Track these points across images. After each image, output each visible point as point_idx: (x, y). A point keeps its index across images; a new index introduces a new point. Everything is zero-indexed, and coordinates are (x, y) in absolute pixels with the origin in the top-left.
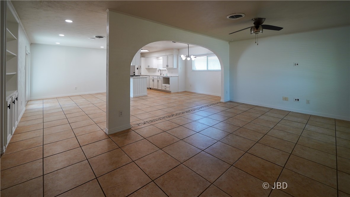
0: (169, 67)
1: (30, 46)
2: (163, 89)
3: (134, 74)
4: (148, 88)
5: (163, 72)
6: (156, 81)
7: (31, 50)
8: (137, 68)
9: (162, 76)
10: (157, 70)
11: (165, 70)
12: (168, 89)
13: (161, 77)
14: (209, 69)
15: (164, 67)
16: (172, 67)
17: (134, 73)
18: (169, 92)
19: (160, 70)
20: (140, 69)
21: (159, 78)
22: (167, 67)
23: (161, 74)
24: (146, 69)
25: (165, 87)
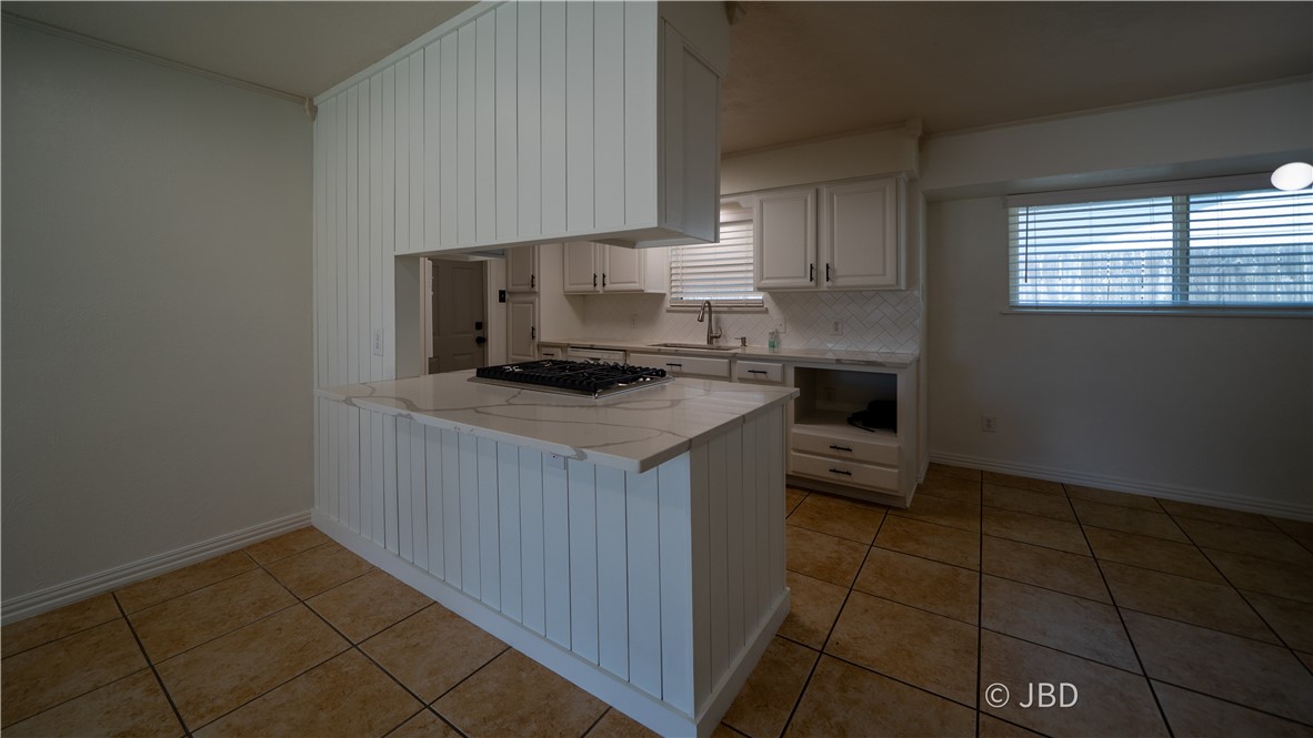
2: (816, 466)
8: (501, 292)
9: (783, 361)
10: (667, 305)
11: (758, 308)
12: (871, 478)
13: (773, 369)
14: (1197, 298)
18: (879, 502)
19: (710, 306)
20: (531, 298)
21: (751, 375)
22: (813, 283)
23: (710, 339)
24: (566, 296)
25: (834, 452)
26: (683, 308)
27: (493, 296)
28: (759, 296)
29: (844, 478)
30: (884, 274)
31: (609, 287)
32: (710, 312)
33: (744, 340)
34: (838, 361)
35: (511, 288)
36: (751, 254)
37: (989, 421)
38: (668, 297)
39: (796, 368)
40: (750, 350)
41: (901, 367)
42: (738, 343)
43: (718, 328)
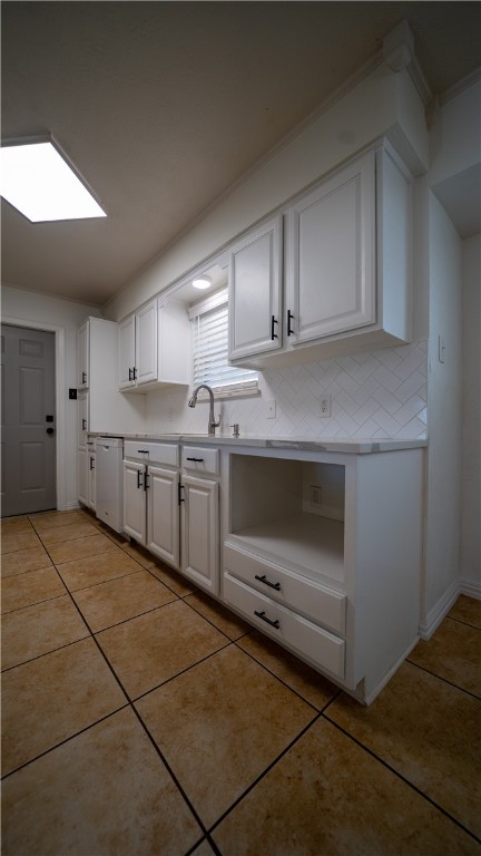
3: (50, 425)
5: (230, 405)
6: (163, 487)
8: (73, 392)
9: (220, 446)
13: (209, 454)
16: (365, 320)
17: (50, 419)
20: (85, 395)
21: (192, 464)
22: (279, 342)
23: (211, 428)
24: (121, 392)
25: (264, 587)
27: (60, 393)
31: (139, 379)
32: (212, 399)
35: (79, 386)
41: (355, 451)
42: (230, 434)
43: (221, 416)
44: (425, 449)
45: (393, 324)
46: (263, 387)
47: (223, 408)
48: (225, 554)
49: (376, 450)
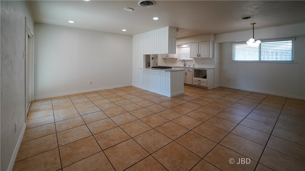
0: (202, 57)
1: (34, 26)
2: (196, 83)
3: (149, 64)
4: (185, 85)
5: (187, 62)
7: (35, 32)
8: (152, 58)
10: (178, 60)
11: (191, 61)
12: (203, 85)
14: (262, 60)
15: (192, 57)
16: (208, 57)
17: (149, 63)
18: (205, 89)
19: (184, 60)
20: (157, 59)
21: (188, 70)
22: (198, 57)
23: (184, 65)
24: (162, 59)
25: (199, 81)
26: (180, 60)
27: (151, 58)
28: (192, 59)
29: (200, 85)
30: (207, 56)
31: (169, 57)
32: (184, 61)
33: (189, 66)
34: (199, 68)
35: (154, 57)
36: (189, 52)
37: (229, 79)
38: (178, 59)
39: (194, 69)
40: (190, 67)
41: (208, 69)
42: (188, 66)
43: (186, 64)
44: (214, 69)
45: (211, 57)
46: (193, 60)
47: (186, 63)
48: (193, 79)
49: (209, 69)
